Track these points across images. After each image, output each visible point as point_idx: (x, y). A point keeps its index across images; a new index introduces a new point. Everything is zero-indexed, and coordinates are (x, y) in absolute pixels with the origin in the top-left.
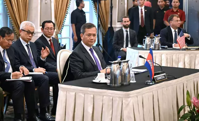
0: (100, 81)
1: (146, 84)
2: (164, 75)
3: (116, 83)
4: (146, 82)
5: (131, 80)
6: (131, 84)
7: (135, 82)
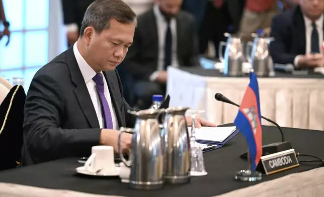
0: (98, 172)
1: (239, 180)
2: (291, 155)
3: (149, 177)
4: (238, 175)
5: (193, 169)
6: (192, 180)
7: (204, 173)
